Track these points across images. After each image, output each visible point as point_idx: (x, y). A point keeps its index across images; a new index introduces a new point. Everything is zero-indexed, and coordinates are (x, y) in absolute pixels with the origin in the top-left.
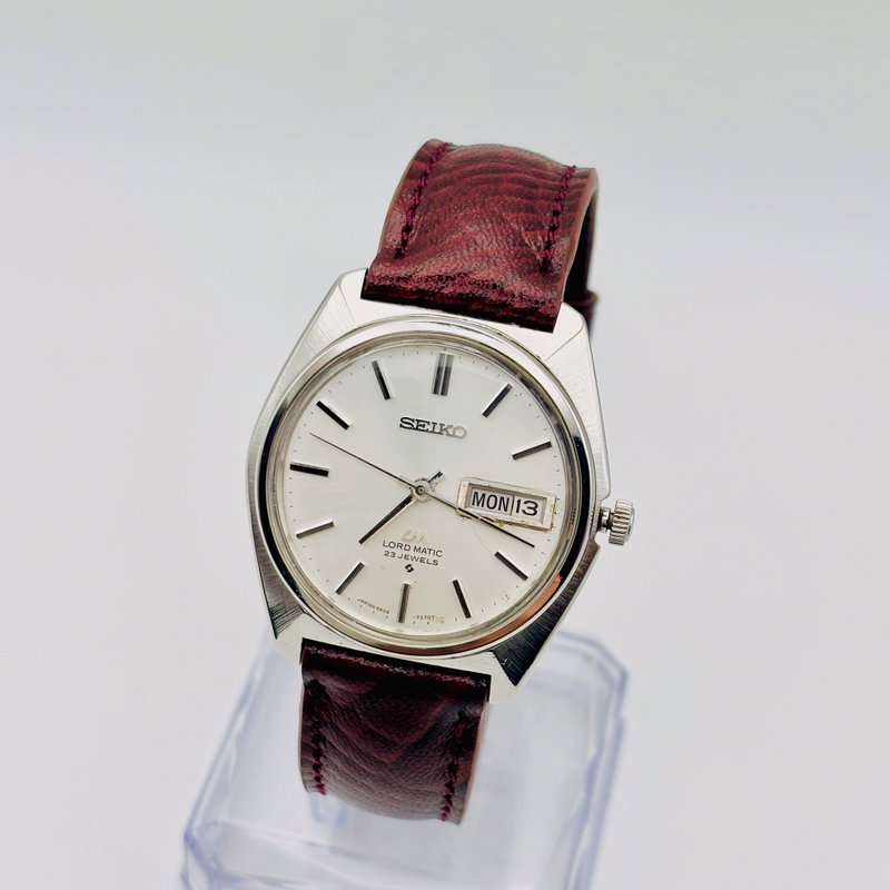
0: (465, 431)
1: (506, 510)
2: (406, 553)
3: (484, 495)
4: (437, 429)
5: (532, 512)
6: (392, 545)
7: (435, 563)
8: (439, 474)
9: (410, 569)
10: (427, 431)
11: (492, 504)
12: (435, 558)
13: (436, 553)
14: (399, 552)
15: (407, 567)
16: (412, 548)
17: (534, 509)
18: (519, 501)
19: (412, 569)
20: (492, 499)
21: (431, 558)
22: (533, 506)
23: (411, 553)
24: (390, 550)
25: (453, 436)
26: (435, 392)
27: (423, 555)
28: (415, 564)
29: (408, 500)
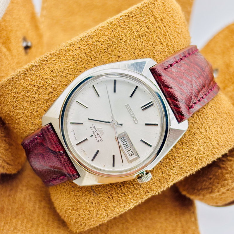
0: (138, 122)
1: (126, 148)
2: (95, 132)
3: (125, 140)
4: (132, 116)
5: (131, 155)
6: (94, 127)
7: (98, 141)
8: (122, 125)
9: (92, 136)
10: (130, 113)
11: (125, 143)
12: (100, 141)
13: (101, 140)
14: (94, 130)
15: (91, 135)
16: (97, 133)
17: (132, 155)
18: (131, 150)
19: (92, 137)
20: (126, 143)
21: (99, 139)
22: (132, 154)
23: (96, 134)
24: (92, 128)
25: (134, 121)
26: (142, 107)
27: (98, 137)
28: (94, 136)
29: (108, 122)
